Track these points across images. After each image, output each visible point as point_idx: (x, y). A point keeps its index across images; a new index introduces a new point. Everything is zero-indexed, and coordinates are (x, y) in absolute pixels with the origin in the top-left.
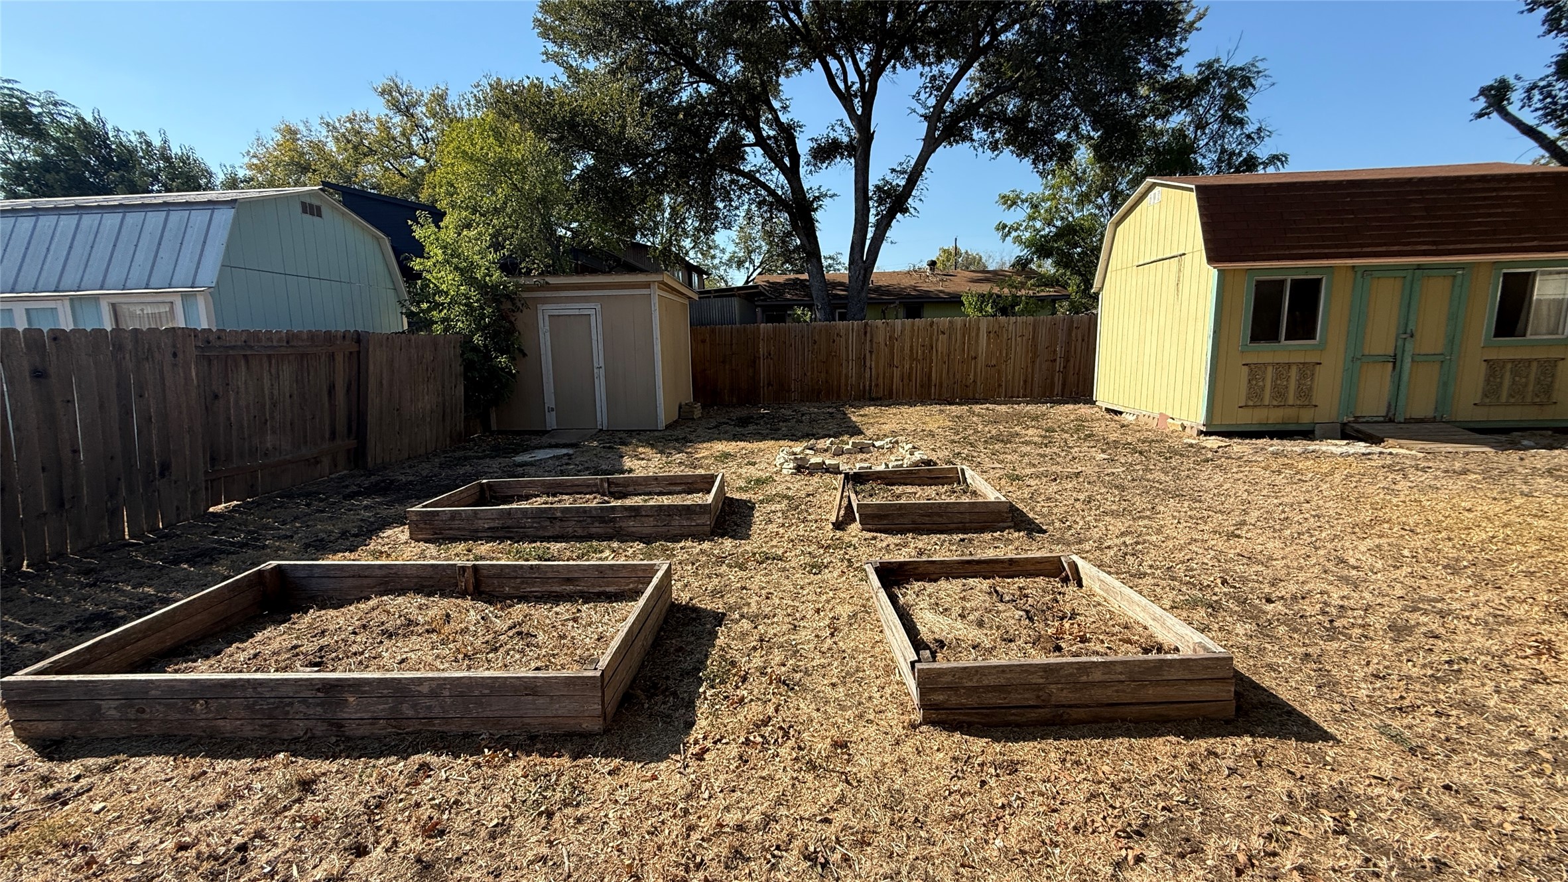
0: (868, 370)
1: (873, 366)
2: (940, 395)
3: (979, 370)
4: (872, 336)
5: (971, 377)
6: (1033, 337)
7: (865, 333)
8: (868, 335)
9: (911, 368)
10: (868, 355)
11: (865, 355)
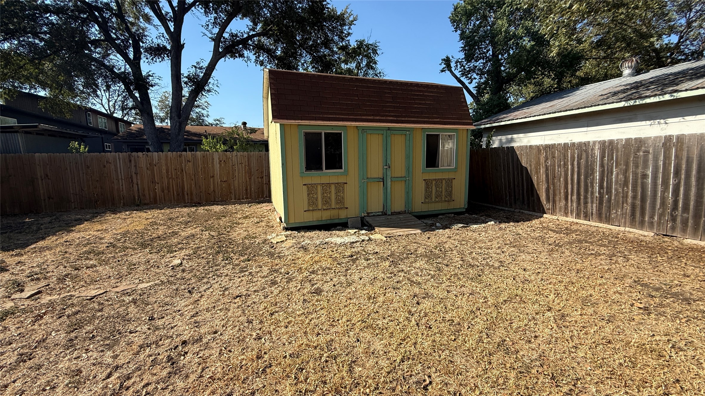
0: (135, 186)
1: (139, 183)
2: (191, 199)
3: (216, 183)
4: (135, 163)
5: (212, 187)
6: (248, 164)
7: (130, 161)
8: (133, 162)
9: (169, 183)
10: (134, 176)
11: (132, 176)
